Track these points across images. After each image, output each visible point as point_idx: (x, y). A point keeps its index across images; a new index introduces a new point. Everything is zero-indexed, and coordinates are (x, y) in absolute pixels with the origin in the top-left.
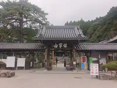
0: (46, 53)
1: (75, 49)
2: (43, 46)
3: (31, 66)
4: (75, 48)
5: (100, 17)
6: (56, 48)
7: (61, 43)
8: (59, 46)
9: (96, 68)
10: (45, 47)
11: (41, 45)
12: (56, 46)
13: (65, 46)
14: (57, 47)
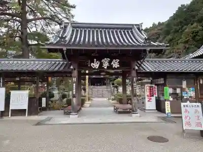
0: (75, 79)
1: (137, 70)
2: (66, 65)
3: (44, 105)
4: (137, 68)
5: (159, 23)
6: (95, 69)
7: (106, 59)
8: (101, 65)
9: (197, 114)
10: (72, 67)
11: (63, 63)
12: (96, 65)
13: (116, 64)
14: (98, 66)
